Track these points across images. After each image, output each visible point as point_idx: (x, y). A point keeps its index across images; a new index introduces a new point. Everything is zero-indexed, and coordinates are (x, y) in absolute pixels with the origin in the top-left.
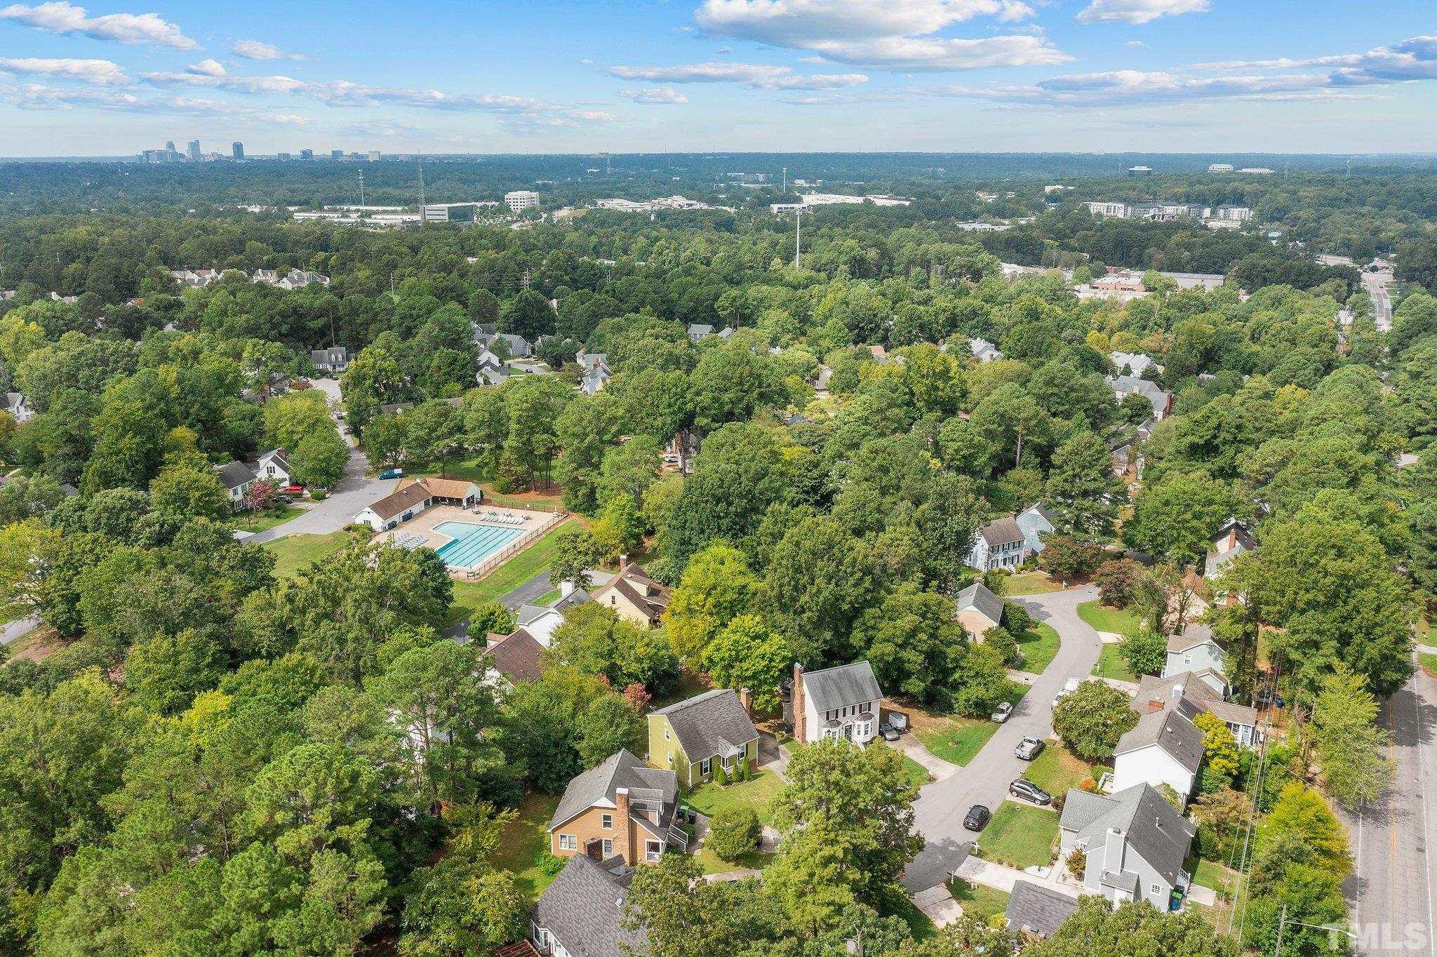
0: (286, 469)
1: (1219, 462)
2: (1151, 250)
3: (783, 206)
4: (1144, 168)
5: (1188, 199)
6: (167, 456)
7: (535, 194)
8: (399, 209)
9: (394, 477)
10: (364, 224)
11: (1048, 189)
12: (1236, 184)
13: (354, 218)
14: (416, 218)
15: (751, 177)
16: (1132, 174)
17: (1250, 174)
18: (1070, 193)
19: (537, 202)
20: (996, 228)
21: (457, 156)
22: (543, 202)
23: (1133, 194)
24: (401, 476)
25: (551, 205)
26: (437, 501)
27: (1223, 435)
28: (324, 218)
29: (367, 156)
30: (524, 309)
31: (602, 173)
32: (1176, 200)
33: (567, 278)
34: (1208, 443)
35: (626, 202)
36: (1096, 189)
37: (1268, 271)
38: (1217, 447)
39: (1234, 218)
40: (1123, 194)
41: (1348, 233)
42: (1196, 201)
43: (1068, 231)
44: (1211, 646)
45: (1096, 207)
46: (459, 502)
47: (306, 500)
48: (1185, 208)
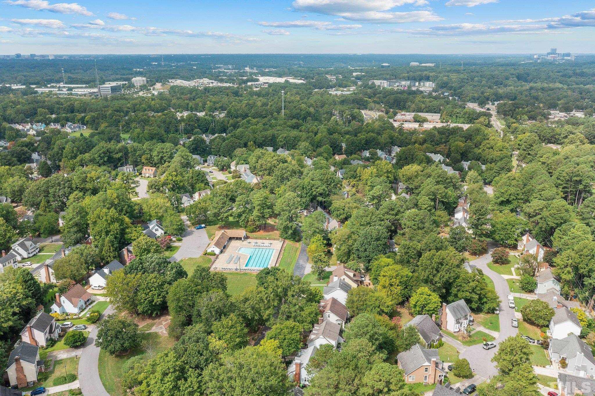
0: (162, 229)
1: (511, 206)
2: (409, 103)
3: (253, 83)
4: (387, 64)
5: (408, 79)
6: (127, 230)
7: (144, 79)
8: (84, 86)
9: (202, 228)
10: (71, 94)
11: (355, 74)
12: (425, 72)
13: (65, 91)
14: (95, 90)
15: (226, 67)
16: (383, 67)
17: (426, 67)
18: (364, 76)
19: (145, 82)
20: (343, 93)
21: (89, 56)
22: (147, 82)
23: (388, 77)
24: (205, 227)
25: (151, 83)
26: (231, 239)
27: (512, 197)
28: (52, 91)
29: (48, 56)
30: (197, 144)
31: (159, 65)
32: (404, 79)
33: (196, 125)
34: (508, 200)
35: (184, 82)
36: (373, 74)
37: (458, 113)
38: (511, 201)
39: (427, 87)
40: (384, 76)
41: (473, 93)
42: (411, 80)
43: (372, 95)
44: (554, 280)
45: (377, 82)
46: (240, 239)
47: (174, 242)
48: (409, 82)
